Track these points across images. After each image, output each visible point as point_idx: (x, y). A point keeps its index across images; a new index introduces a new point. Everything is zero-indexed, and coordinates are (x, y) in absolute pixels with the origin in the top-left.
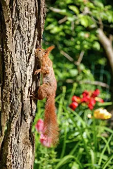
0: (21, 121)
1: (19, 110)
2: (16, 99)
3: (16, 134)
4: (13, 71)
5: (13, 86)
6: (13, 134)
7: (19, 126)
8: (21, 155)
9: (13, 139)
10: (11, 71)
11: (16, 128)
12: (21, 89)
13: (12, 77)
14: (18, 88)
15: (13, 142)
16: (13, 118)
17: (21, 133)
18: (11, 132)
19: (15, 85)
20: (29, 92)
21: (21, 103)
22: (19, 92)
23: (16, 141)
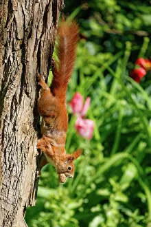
0: (21, 95)
1: (18, 78)
2: (14, 57)
3: (11, 116)
4: (11, 11)
5: (10, 37)
6: (6, 117)
7: (16, 104)
8: (19, 151)
9: (6, 124)
10: (7, 11)
11: (12, 107)
12: (23, 42)
13: (8, 20)
14: (17, 39)
15: (6, 129)
16: (7, 89)
17: (19, 116)
18: (3, 113)
19: (13, 35)
20: (35, 47)
21: (22, 65)
22: (18, 47)
23: (11, 127)
